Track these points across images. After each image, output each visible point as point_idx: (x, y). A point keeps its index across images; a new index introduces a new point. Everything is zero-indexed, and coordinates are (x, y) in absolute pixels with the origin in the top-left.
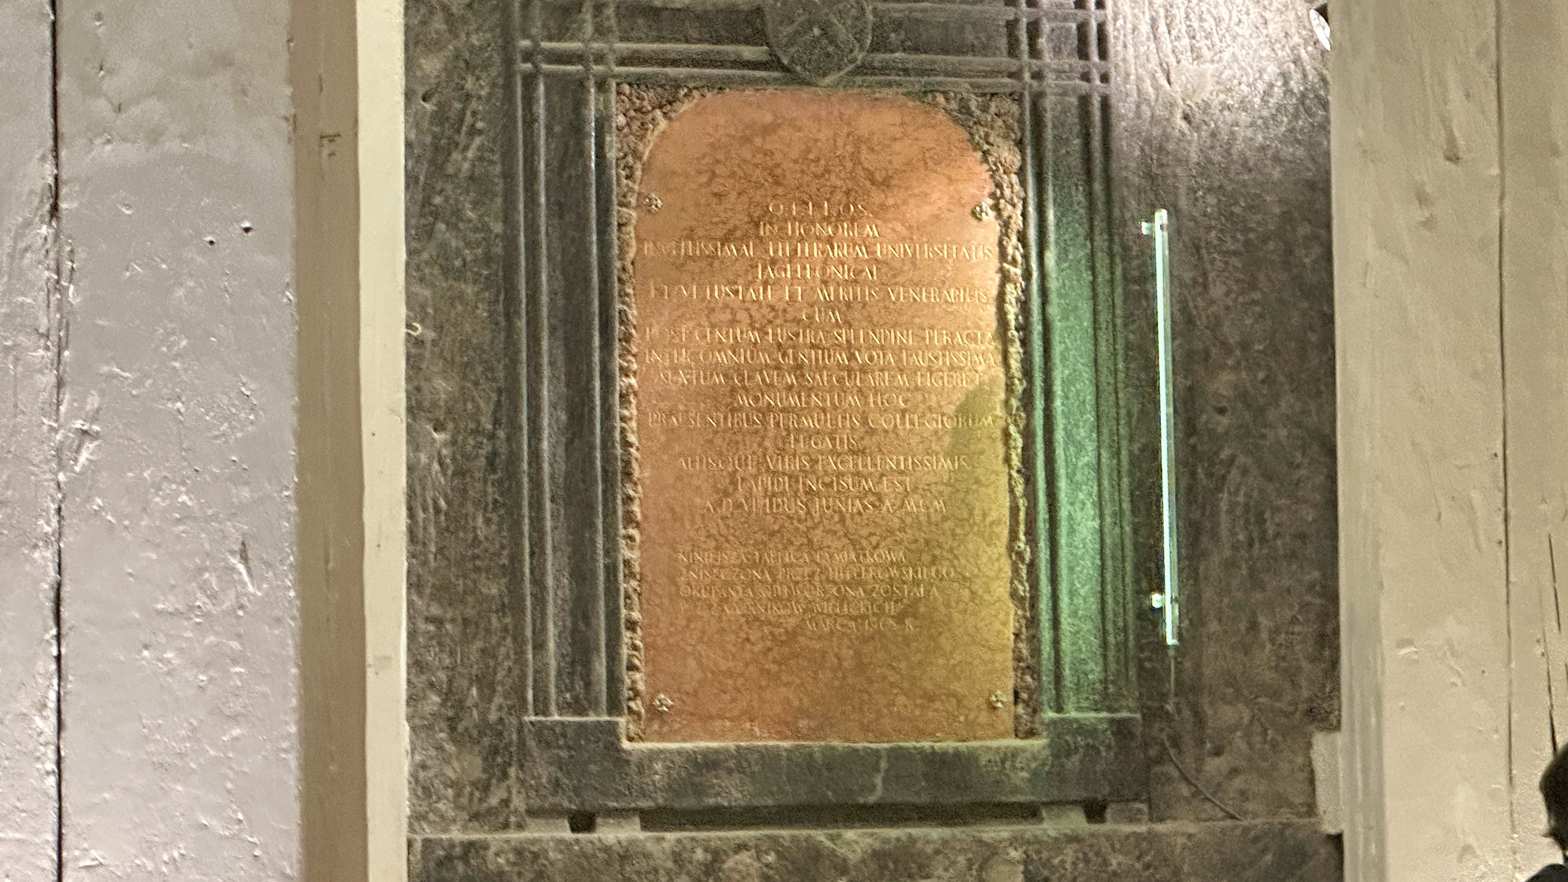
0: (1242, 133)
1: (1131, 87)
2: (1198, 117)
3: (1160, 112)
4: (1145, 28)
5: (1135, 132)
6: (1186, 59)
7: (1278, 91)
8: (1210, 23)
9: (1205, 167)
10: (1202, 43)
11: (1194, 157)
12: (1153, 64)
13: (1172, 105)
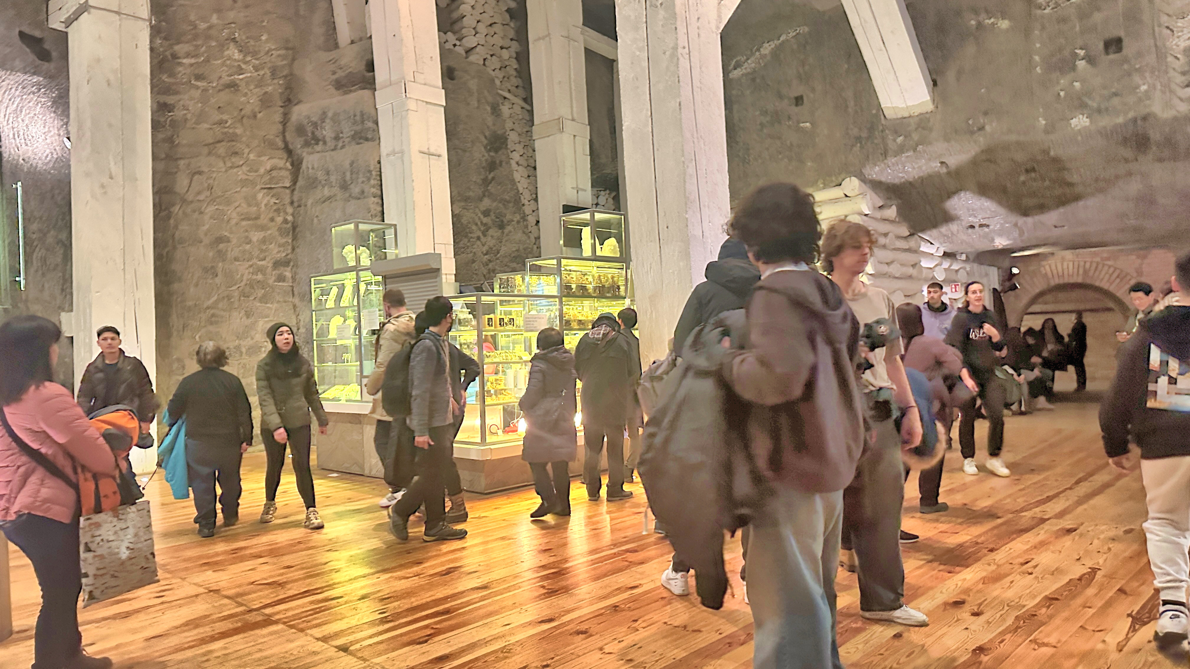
0: (40, 165)
1: (7, 150)
2: (27, 160)
3: (16, 158)
4: (11, 136)
5: (8, 161)
6: (23, 145)
7: (50, 156)
8: (30, 137)
9: (29, 172)
10: (28, 142)
11: (26, 170)
12: (14, 145)
13: (19, 156)
